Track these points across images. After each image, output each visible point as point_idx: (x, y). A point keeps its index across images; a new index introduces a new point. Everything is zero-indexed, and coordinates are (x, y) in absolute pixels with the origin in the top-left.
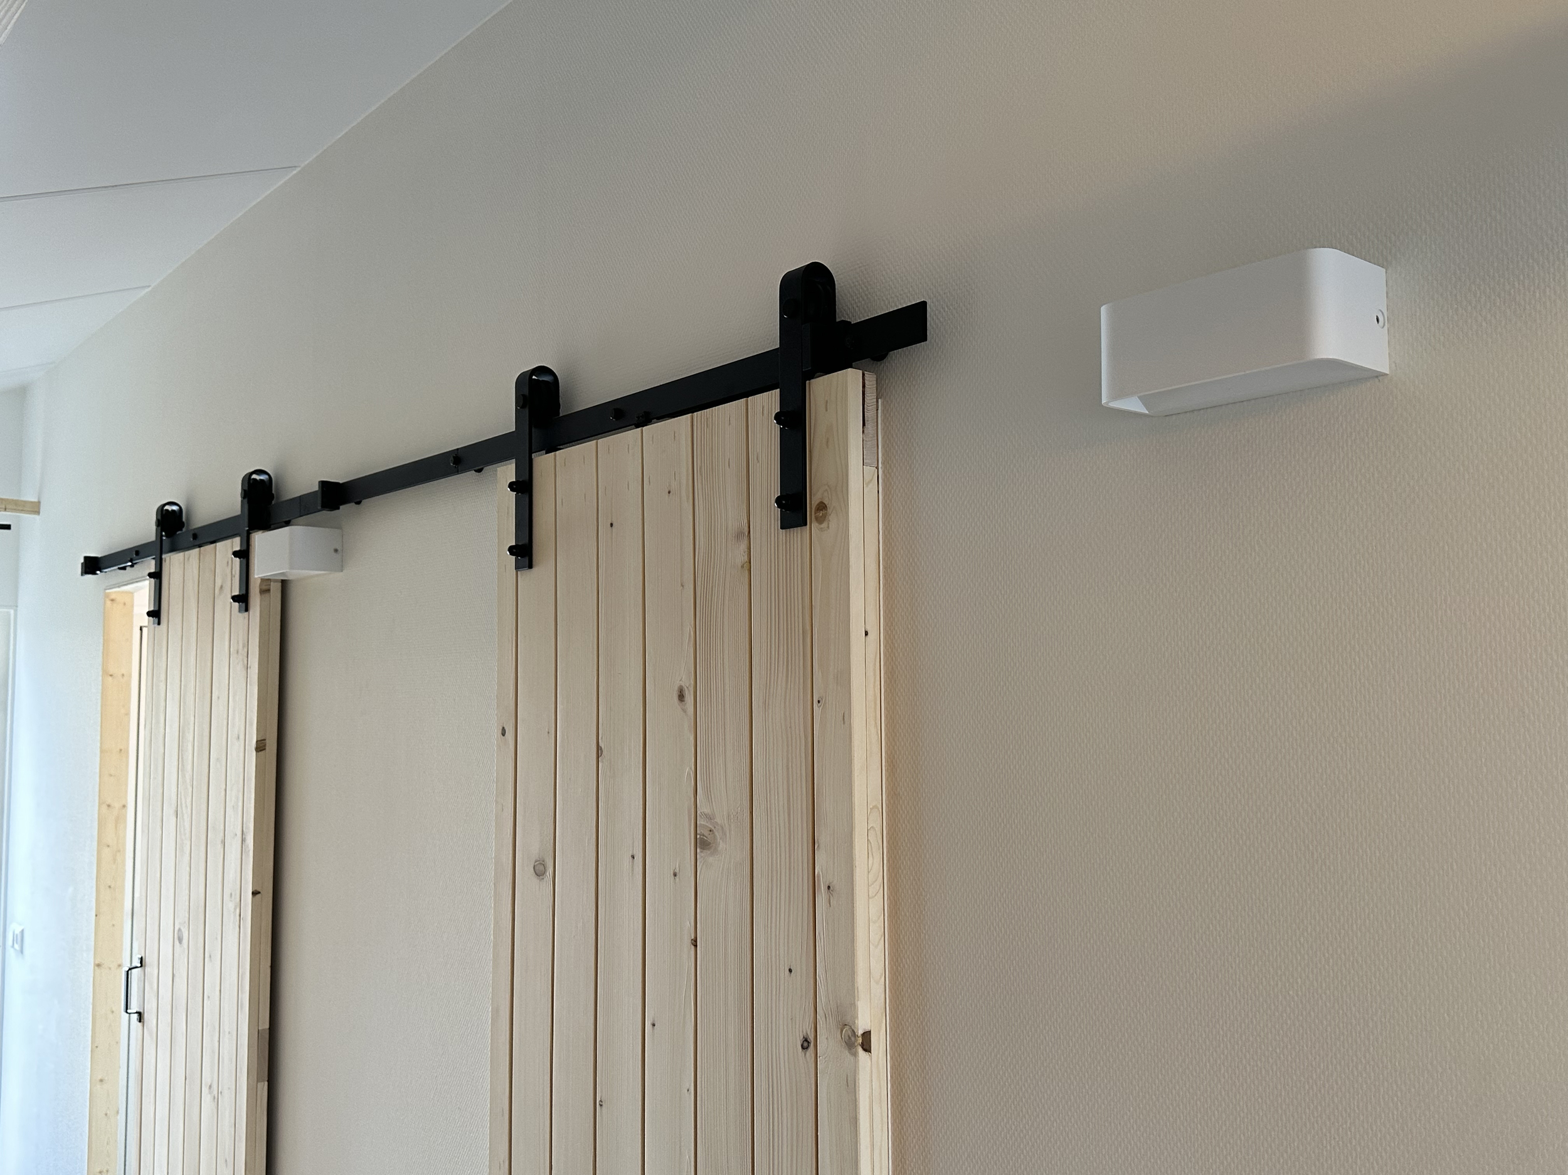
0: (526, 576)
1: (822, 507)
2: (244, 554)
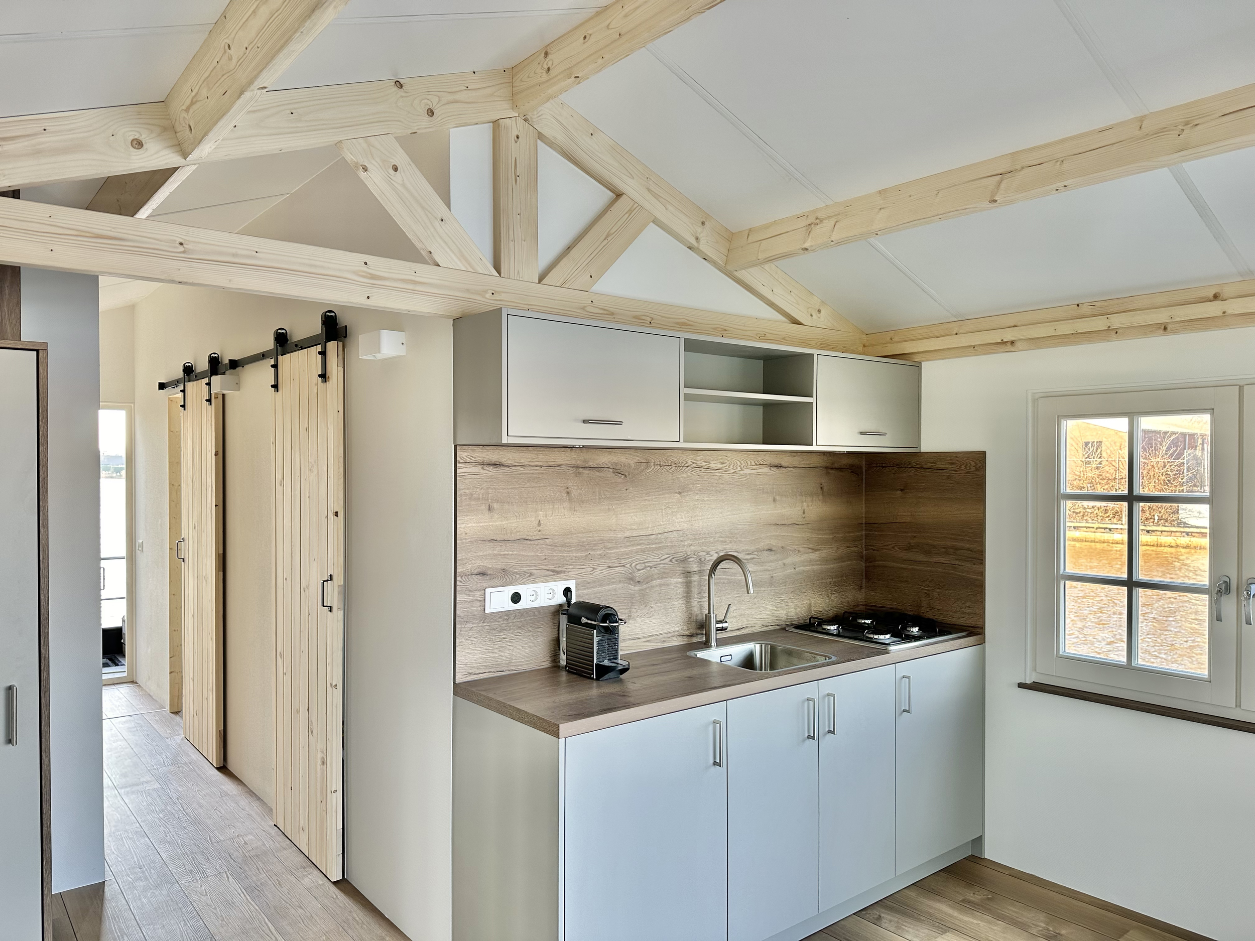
0: (277, 395)
1: (329, 378)
2: (209, 384)
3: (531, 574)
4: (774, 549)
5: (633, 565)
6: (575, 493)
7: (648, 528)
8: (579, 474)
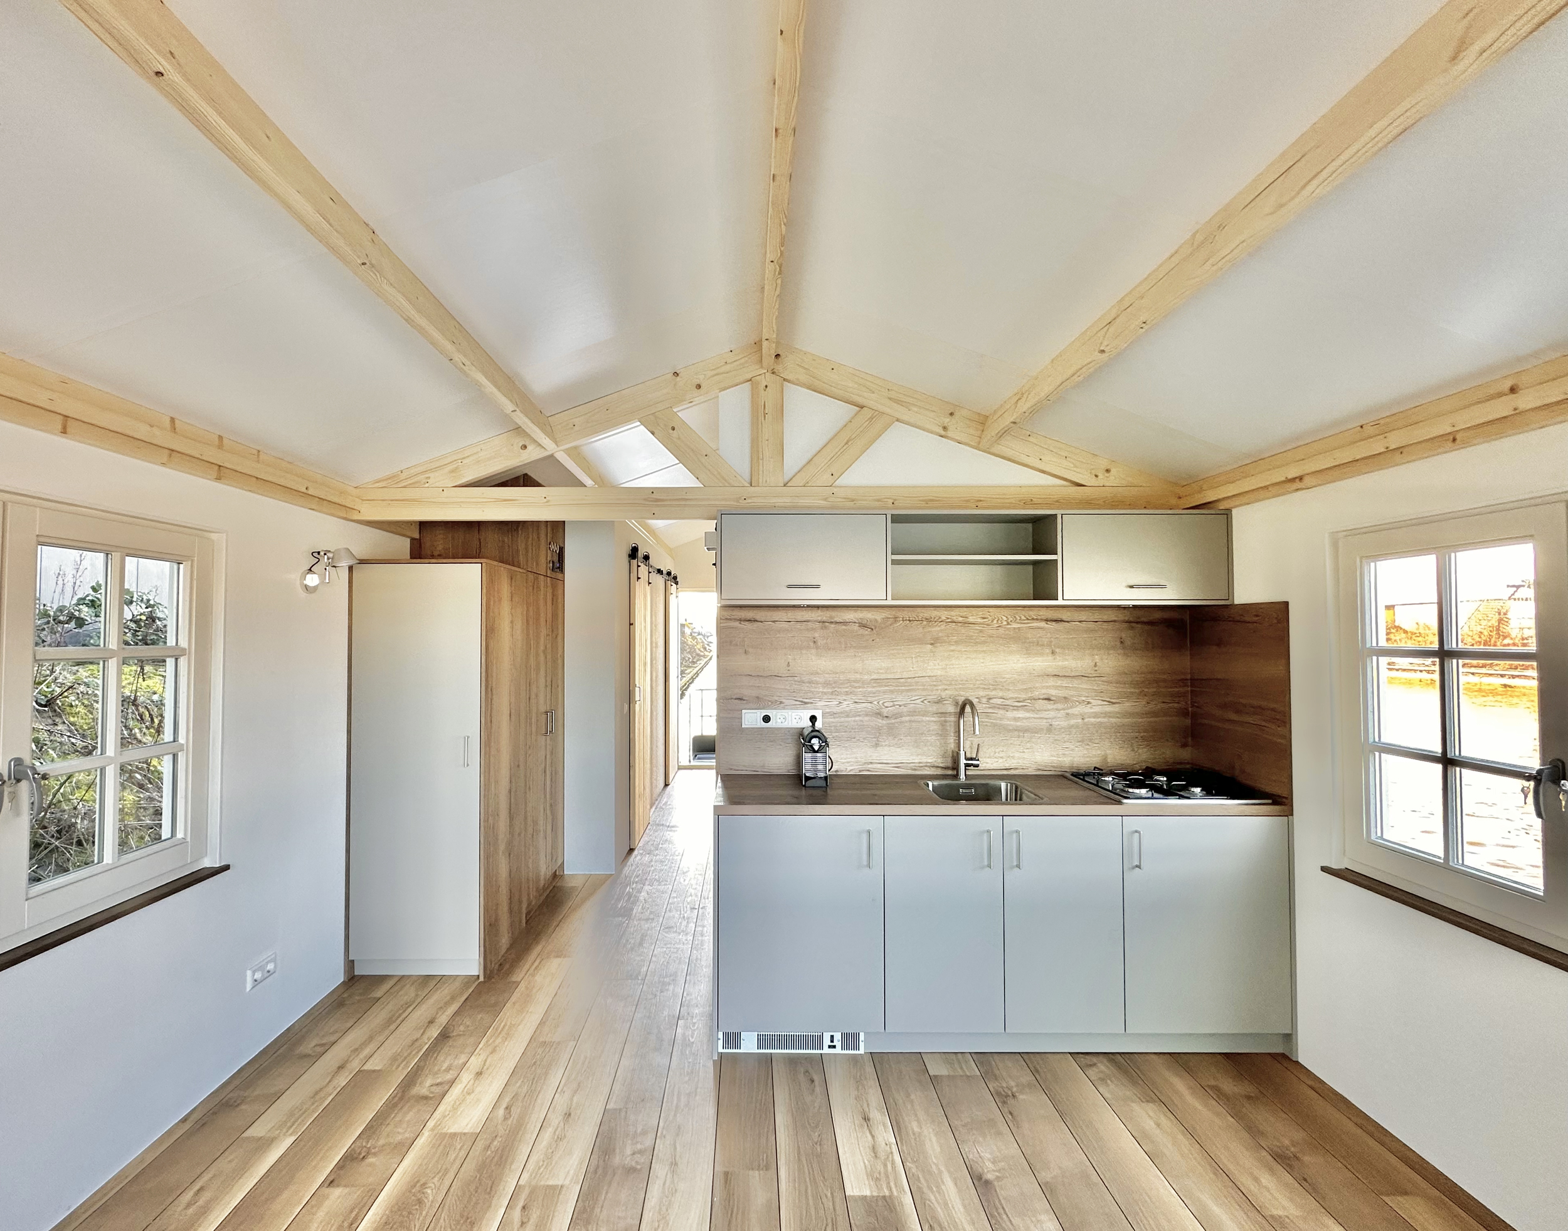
3: (781, 703)
4: (1053, 698)
5: (881, 703)
6: (820, 642)
7: (897, 672)
8: (825, 627)
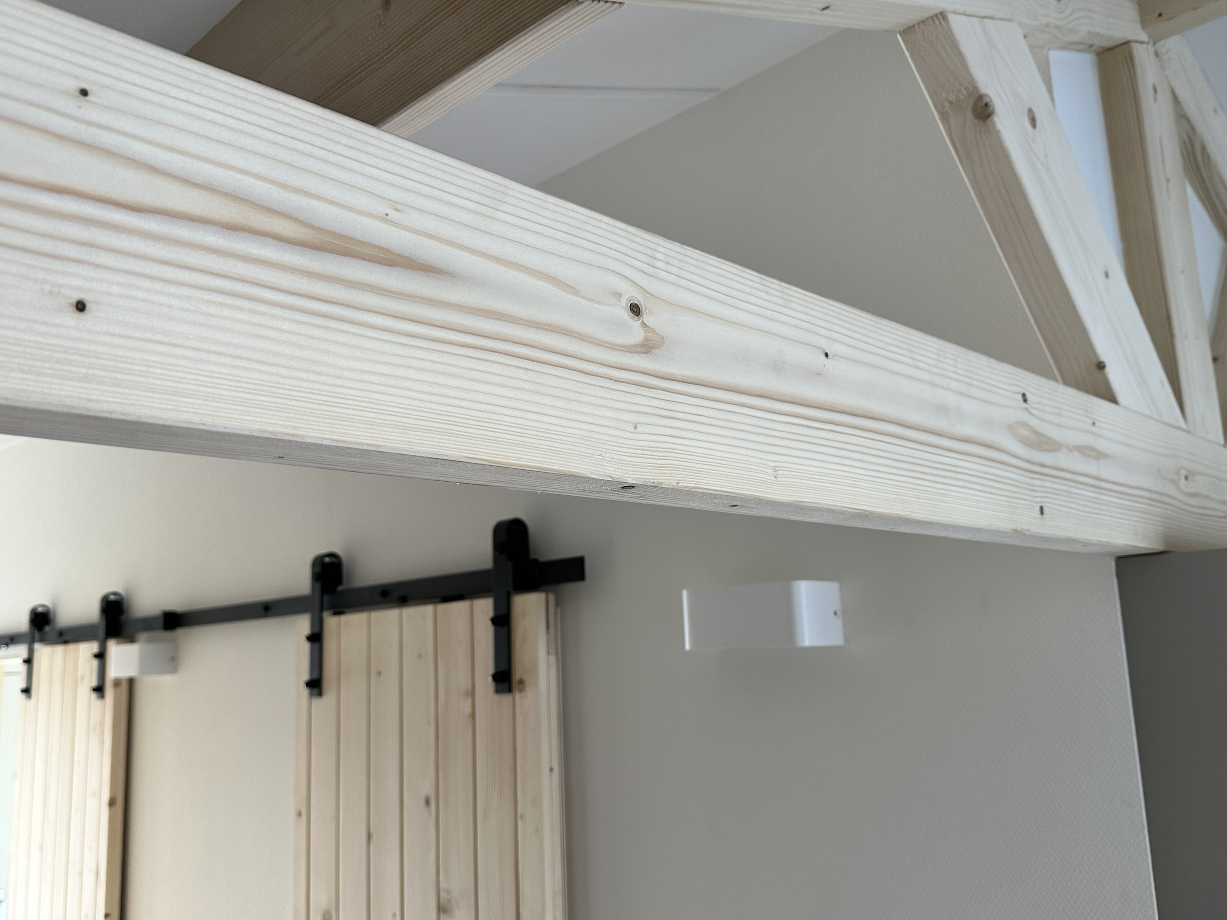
0: (317, 703)
1: (521, 682)
2: (101, 656)
